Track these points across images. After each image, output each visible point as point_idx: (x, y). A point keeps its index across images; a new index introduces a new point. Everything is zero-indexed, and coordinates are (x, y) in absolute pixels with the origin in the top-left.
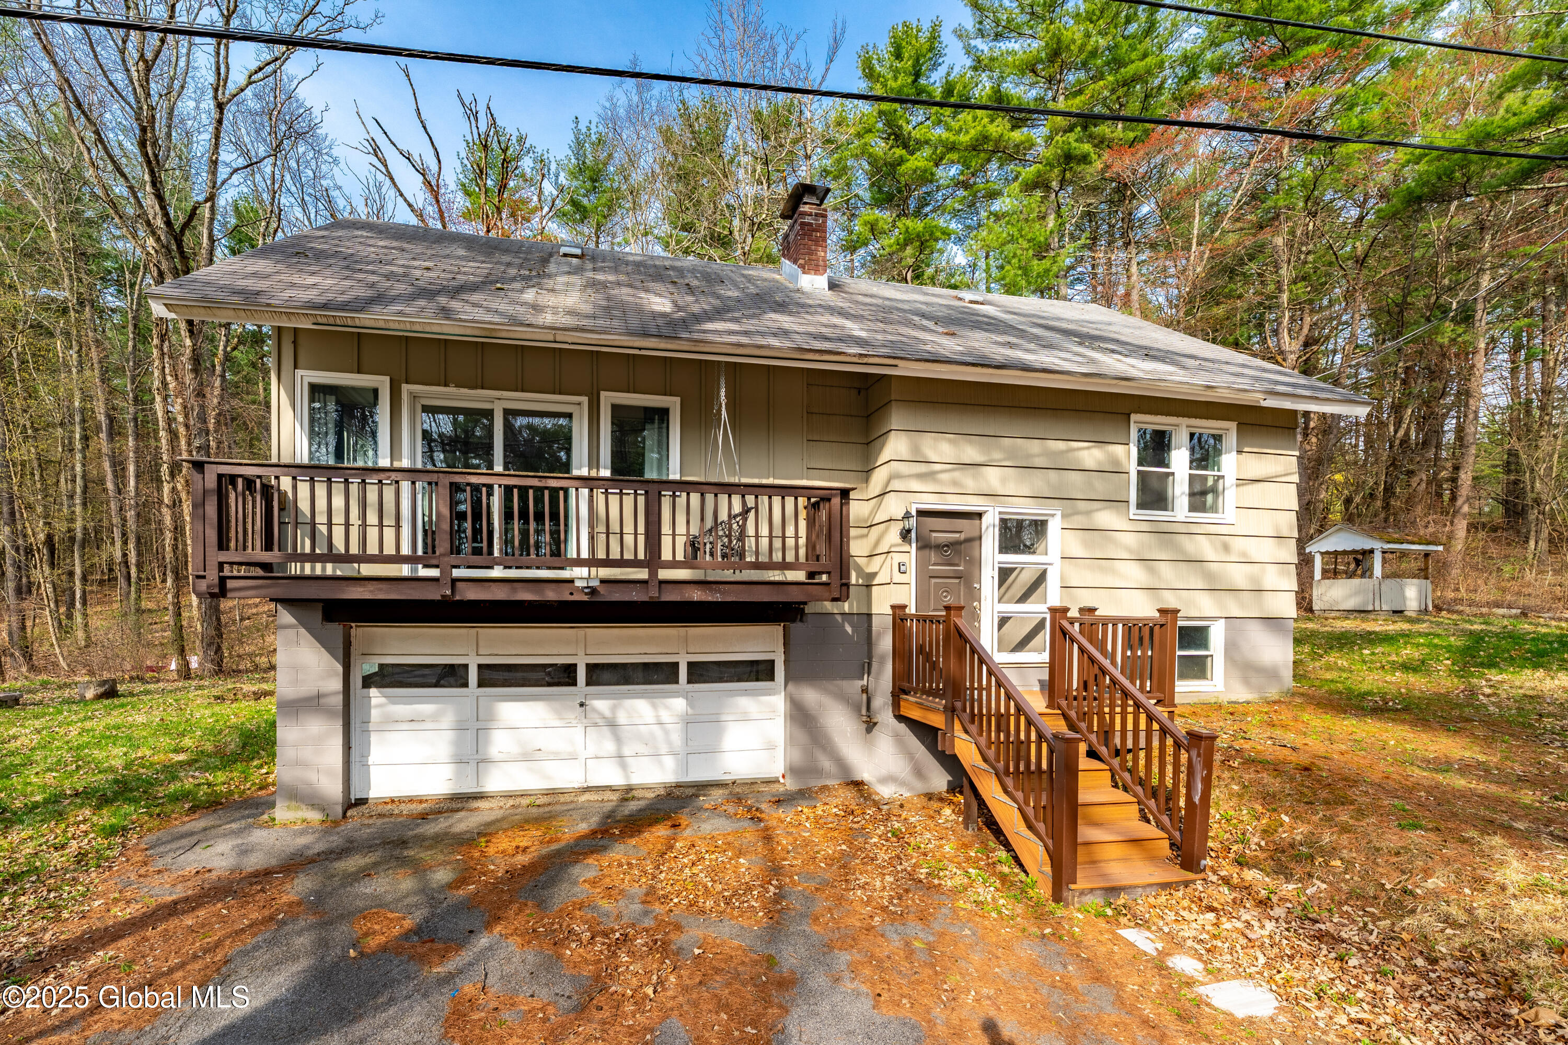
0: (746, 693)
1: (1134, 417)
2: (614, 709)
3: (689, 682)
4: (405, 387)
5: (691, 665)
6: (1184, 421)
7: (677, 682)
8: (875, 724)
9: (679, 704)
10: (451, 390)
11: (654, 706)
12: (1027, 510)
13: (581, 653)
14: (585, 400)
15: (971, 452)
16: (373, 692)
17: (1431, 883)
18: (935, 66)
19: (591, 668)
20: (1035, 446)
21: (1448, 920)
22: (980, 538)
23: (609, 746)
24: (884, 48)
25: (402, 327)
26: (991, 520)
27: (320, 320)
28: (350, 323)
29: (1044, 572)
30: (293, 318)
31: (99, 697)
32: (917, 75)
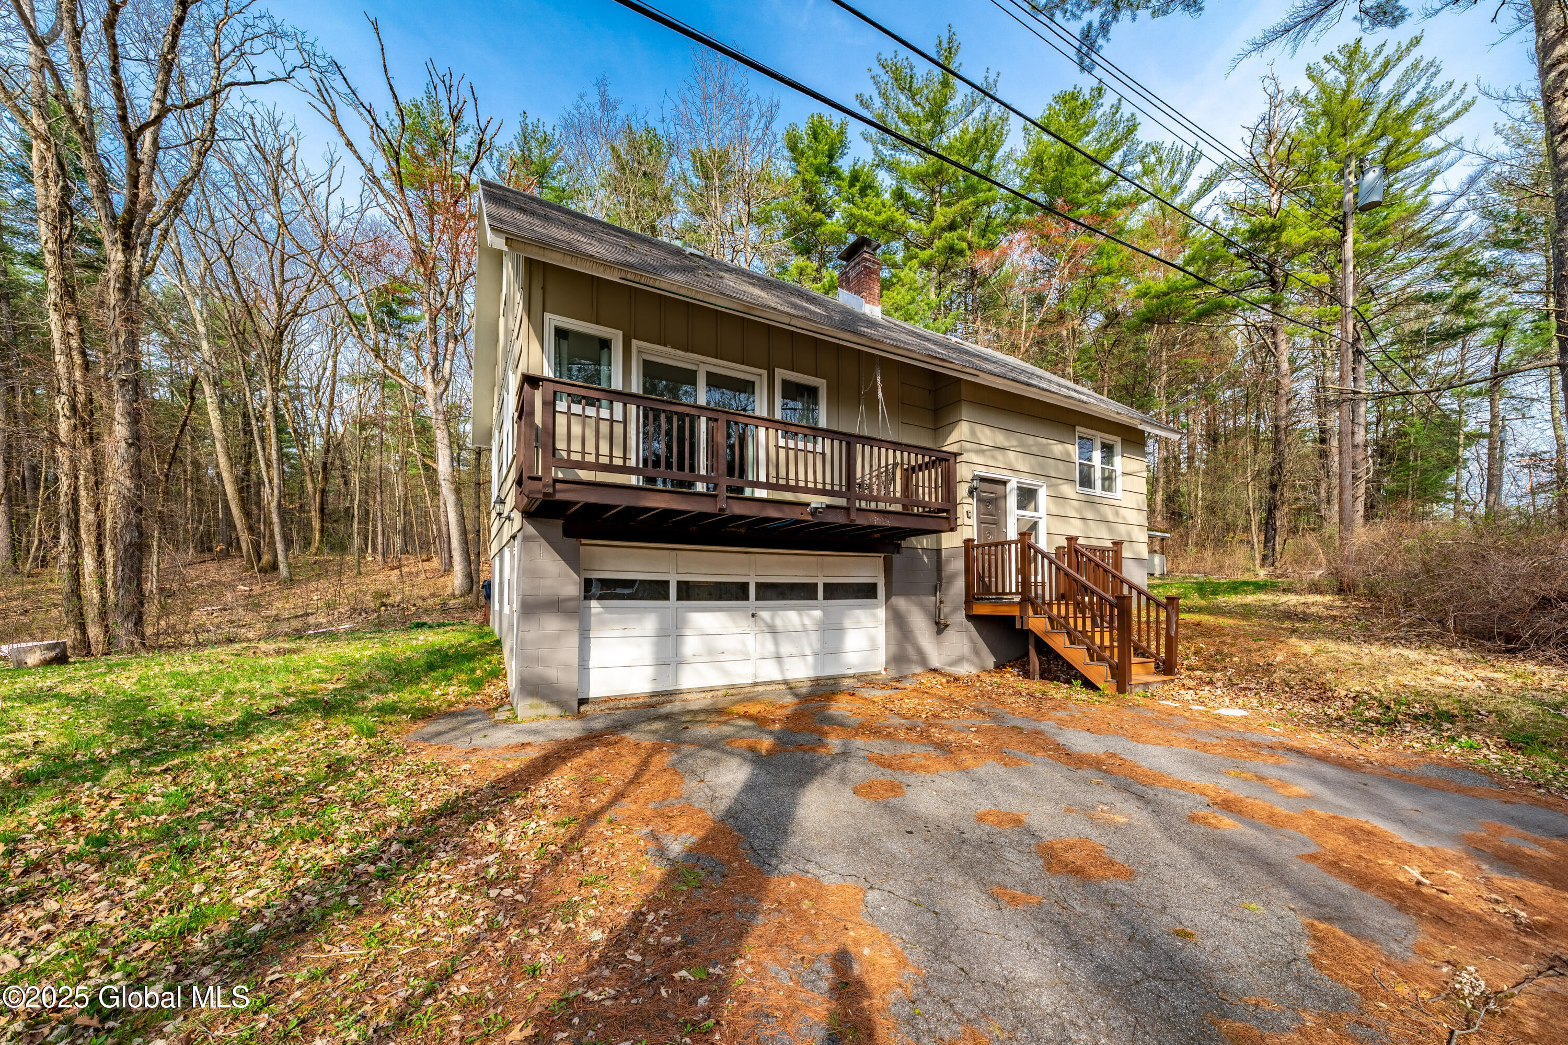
0: (860, 607)
1: (1078, 428)
2: (772, 618)
3: (825, 598)
4: (635, 342)
5: (826, 585)
6: (1099, 434)
7: (816, 599)
8: (947, 626)
9: (818, 613)
10: (668, 349)
11: (800, 615)
12: (1029, 481)
13: (752, 574)
14: (764, 373)
15: (1000, 438)
16: (594, 603)
17: (1278, 659)
18: (843, 154)
19: (759, 586)
20: (1030, 440)
21: (1290, 671)
22: (1005, 497)
23: (770, 647)
24: (803, 129)
25: (688, 294)
26: (1012, 485)
27: (629, 277)
28: (651, 283)
29: (1036, 523)
30: (608, 270)
31: (47, 663)
32: (831, 157)
